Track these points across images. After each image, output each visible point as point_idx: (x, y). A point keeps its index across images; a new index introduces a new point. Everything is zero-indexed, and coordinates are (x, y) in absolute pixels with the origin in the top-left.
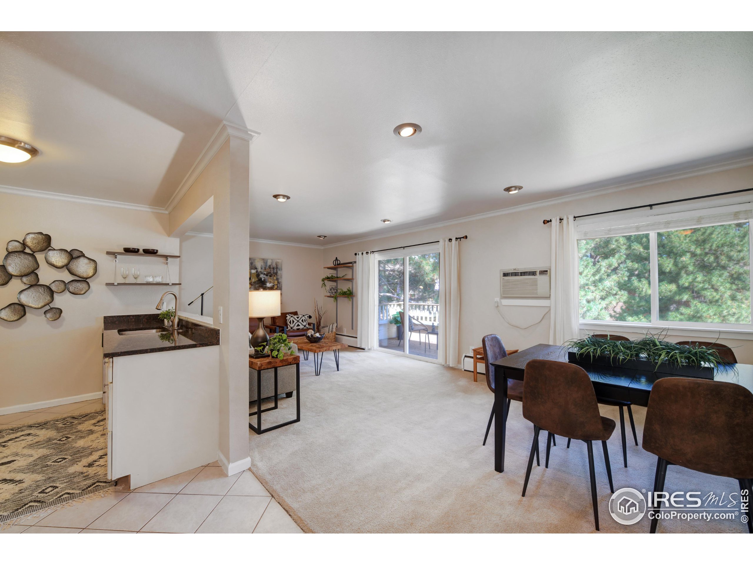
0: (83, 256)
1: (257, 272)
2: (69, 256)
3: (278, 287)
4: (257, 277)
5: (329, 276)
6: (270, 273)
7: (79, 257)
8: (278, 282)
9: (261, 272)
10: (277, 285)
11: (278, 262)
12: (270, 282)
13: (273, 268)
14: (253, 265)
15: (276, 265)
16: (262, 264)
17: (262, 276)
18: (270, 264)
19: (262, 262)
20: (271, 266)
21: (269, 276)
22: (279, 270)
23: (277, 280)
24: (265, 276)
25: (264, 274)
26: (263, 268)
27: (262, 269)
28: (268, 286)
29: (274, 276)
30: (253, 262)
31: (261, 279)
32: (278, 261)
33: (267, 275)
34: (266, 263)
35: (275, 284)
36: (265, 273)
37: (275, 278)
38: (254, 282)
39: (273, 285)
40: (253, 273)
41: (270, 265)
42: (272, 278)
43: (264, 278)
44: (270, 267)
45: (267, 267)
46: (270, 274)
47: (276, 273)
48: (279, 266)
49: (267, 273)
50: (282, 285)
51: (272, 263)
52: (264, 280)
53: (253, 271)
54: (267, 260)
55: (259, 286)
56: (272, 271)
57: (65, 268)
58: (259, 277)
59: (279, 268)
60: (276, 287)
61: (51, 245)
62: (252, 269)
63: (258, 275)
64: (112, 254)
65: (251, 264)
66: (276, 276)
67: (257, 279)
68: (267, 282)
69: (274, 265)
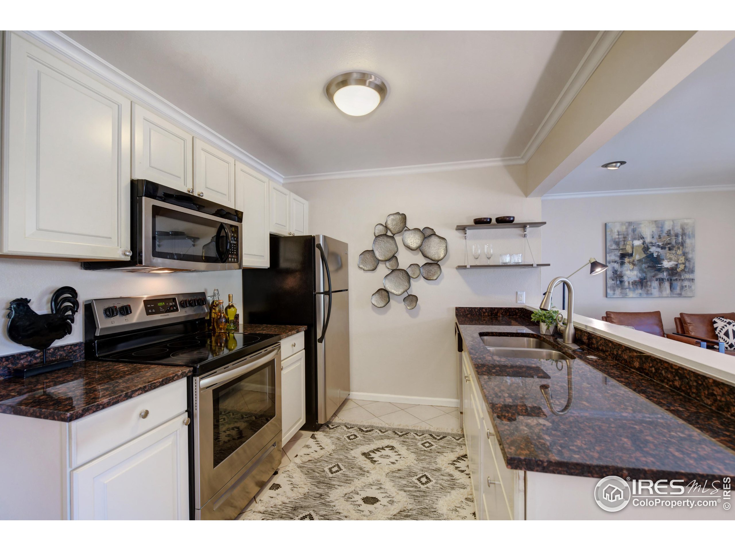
0: (434, 234)
1: (644, 243)
2: (422, 236)
3: (685, 267)
4: (644, 252)
6: (669, 244)
7: (430, 236)
8: (687, 259)
9: (651, 243)
10: (683, 264)
11: (687, 224)
12: (670, 260)
13: (677, 235)
14: (636, 233)
15: (683, 229)
16: (654, 229)
17: (653, 249)
18: (670, 228)
19: (654, 225)
20: (672, 232)
21: (667, 249)
22: (689, 238)
23: (684, 255)
24: (659, 250)
25: (658, 246)
26: (656, 237)
27: (653, 237)
28: (666, 266)
29: (679, 248)
30: (636, 228)
31: (652, 254)
32: (686, 221)
33: (662, 248)
34: (662, 228)
35: (680, 262)
36: (660, 244)
37: (680, 252)
38: (640, 261)
39: (677, 265)
40: (637, 246)
41: (670, 230)
42: (674, 252)
43: (658, 252)
44: (669, 234)
45: (664, 234)
46: (669, 246)
47: (682, 244)
48: (688, 231)
49: (663, 244)
50: (694, 263)
51: (673, 226)
52: (658, 255)
53: (638, 243)
54: (664, 222)
55: (649, 267)
56: (674, 241)
57: (418, 249)
58: (648, 252)
59: (687, 233)
60: (682, 267)
61: (406, 226)
62: (635, 239)
63: (646, 249)
64: (462, 228)
65: (634, 231)
66: (681, 248)
67: (644, 256)
68: (663, 260)
69: (678, 230)
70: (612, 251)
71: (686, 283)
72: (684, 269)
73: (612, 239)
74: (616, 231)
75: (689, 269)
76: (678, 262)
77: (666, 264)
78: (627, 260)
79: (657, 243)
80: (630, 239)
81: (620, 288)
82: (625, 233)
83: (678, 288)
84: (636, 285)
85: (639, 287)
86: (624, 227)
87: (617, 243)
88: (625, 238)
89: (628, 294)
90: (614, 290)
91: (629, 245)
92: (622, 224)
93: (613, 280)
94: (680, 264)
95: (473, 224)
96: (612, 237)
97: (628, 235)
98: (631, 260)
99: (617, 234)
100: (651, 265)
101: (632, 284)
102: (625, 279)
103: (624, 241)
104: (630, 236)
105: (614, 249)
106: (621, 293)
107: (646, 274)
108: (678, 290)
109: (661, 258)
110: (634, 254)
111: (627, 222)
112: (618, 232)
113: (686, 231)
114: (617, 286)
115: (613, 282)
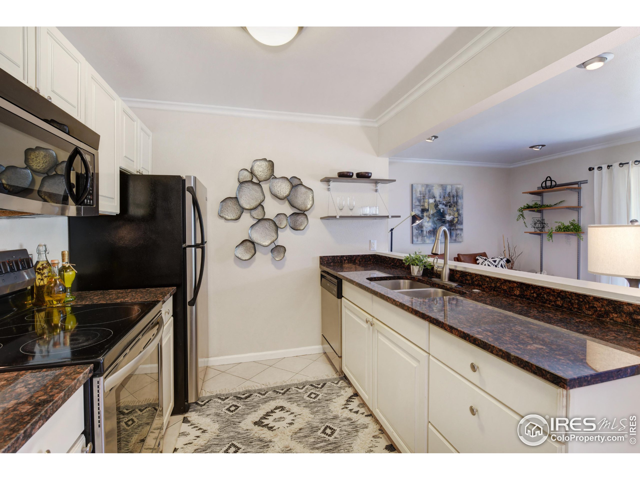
0: (301, 184)
1: (435, 201)
2: (290, 185)
3: (458, 220)
4: (435, 208)
5: (531, 204)
6: (449, 202)
7: (297, 186)
8: (459, 214)
9: (439, 201)
10: (457, 218)
11: (459, 188)
12: (450, 215)
13: (453, 197)
14: (431, 193)
15: (457, 192)
16: (441, 191)
17: (440, 206)
18: (450, 191)
19: (441, 188)
20: (451, 194)
21: (448, 206)
22: (460, 198)
23: (457, 211)
24: (444, 207)
25: (443, 204)
26: (442, 197)
27: (440, 197)
28: (448, 219)
29: (454, 206)
30: (430, 190)
31: (440, 210)
32: (458, 186)
33: (446, 206)
34: (445, 190)
35: (455, 216)
36: (444, 202)
37: (455, 209)
38: (433, 215)
39: (454, 218)
40: (431, 203)
41: (450, 193)
42: (452, 209)
43: (443, 209)
44: (449, 195)
45: (447, 195)
46: (449, 204)
47: (457, 203)
48: (460, 194)
49: (446, 203)
50: (462, 217)
51: (452, 189)
52: (443, 211)
53: (431, 201)
54: (446, 186)
55: (438, 219)
56: (452, 201)
57: (286, 199)
58: (438, 208)
59: (459, 195)
60: (456, 220)
61: (274, 174)
62: (429, 198)
63: (436, 206)
64: (327, 180)
65: (429, 191)
66: (456, 206)
67: (435, 211)
68: (446, 215)
69: (454, 192)
70: (416, 207)
71: (459, 232)
72: (458, 221)
73: (416, 197)
74: (419, 191)
75: (460, 222)
76: (454, 216)
77: (448, 218)
78: (425, 214)
79: (443, 202)
80: (427, 198)
81: (421, 237)
82: (424, 193)
83: (454, 236)
84: (431, 234)
85: (432, 235)
86: (424, 188)
87: (419, 201)
88: (424, 196)
89: (426, 241)
90: (417, 238)
91: (426, 202)
92: (423, 185)
93: (417, 230)
94: (456, 218)
95: (337, 177)
96: (416, 195)
97: (426, 194)
98: (428, 214)
99: (419, 193)
100: (439, 218)
101: (428, 233)
102: (424, 229)
103: (424, 199)
104: (427, 195)
105: (417, 205)
106: (422, 240)
107: (437, 225)
108: (454, 238)
109: (445, 213)
110: (429, 210)
111: (425, 184)
112: (420, 192)
113: (459, 194)
114: (420, 235)
115: (417, 231)
